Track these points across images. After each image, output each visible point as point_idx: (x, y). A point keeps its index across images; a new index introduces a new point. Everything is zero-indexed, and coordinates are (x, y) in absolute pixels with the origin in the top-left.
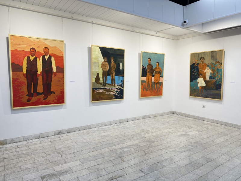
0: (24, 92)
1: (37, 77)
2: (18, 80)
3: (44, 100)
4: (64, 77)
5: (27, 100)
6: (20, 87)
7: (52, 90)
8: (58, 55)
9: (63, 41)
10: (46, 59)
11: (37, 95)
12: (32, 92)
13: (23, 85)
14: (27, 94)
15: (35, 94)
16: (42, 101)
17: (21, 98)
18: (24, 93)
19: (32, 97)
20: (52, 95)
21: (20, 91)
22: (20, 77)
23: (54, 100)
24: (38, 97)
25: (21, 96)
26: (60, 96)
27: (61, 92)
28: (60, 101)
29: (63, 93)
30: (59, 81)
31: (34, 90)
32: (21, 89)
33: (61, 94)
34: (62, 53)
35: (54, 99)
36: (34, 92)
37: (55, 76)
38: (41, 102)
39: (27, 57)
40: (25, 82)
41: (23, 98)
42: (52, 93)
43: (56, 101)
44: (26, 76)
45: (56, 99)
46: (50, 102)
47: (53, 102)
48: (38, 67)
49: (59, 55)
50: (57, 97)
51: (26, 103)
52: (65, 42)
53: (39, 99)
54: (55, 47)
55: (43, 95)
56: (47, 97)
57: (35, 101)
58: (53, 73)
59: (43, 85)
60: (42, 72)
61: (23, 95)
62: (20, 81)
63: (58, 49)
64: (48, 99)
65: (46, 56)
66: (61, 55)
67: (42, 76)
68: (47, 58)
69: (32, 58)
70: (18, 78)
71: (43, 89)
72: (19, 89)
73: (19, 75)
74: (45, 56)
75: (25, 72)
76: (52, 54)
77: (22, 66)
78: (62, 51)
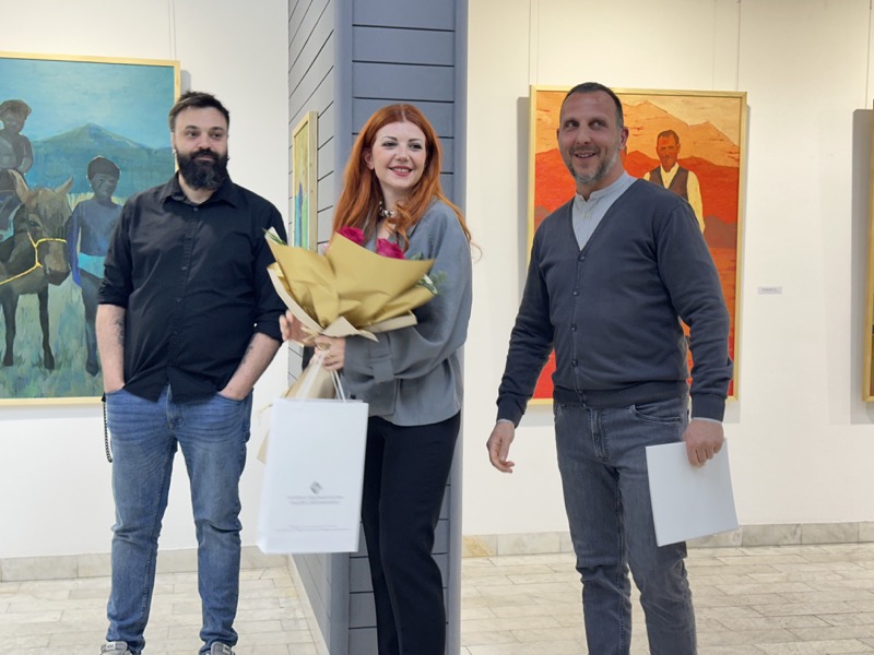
4: (735, 269)
8: (716, 163)
9: (742, 97)
10: (667, 186)
34: (736, 153)
49: (721, 161)
52: (749, 101)
54: (706, 126)
63: (719, 134)
65: (667, 170)
66: (731, 163)
68: (667, 178)
74: (662, 171)
76: (692, 158)
78: (736, 144)
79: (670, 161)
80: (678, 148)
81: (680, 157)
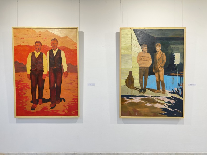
0: (27, 97)
1: (43, 79)
2: (21, 83)
3: (51, 108)
4: (77, 79)
5: (31, 108)
6: (23, 91)
7: (61, 97)
8: (70, 48)
9: (77, 29)
10: (55, 55)
11: (43, 103)
12: (37, 98)
13: (27, 88)
14: (31, 99)
15: (40, 100)
16: (48, 110)
17: (24, 105)
18: (28, 99)
19: (37, 104)
20: (62, 103)
21: (23, 96)
22: (24, 79)
23: (64, 110)
24: (45, 104)
25: (25, 102)
26: (73, 105)
27: (74, 99)
28: (73, 112)
29: (76, 101)
30: (71, 84)
31: (39, 96)
32: (25, 93)
33: (74, 102)
34: (75, 45)
35: (65, 108)
36: (39, 98)
37: (66, 76)
38: (48, 112)
39: (31, 53)
40: (29, 85)
41: (26, 104)
42: (61, 101)
43: (66, 111)
44: (30, 78)
45: (66, 109)
46: (58, 112)
47: (63, 113)
48: (44, 65)
50: (68, 106)
51: (30, 111)
53: (45, 108)
54: (66, 37)
55: (50, 103)
56: (55, 106)
57: (40, 110)
58: (63, 73)
59: (50, 88)
60: (49, 72)
61: (26, 101)
62: (24, 84)
63: (70, 39)
64: (56, 109)
65: (55, 50)
66: (74, 48)
67: (49, 77)
68: (55, 52)
69: (37, 54)
70: (22, 80)
71: (50, 94)
72: (23, 93)
73: (23, 76)
74: (53, 50)
75: (29, 72)
76: (62, 47)
77: (26, 65)
78: (76, 42)
79: (55, 48)
80: (58, 44)
81: (58, 46)
